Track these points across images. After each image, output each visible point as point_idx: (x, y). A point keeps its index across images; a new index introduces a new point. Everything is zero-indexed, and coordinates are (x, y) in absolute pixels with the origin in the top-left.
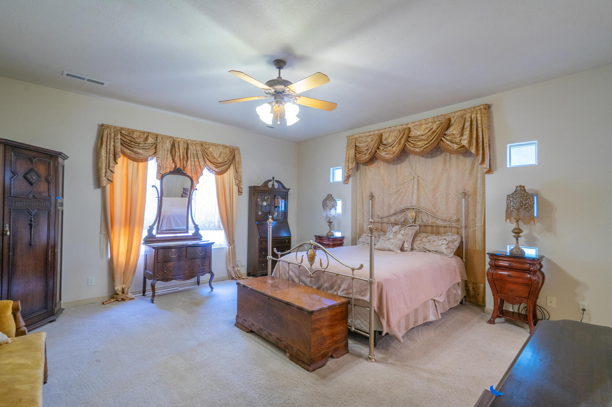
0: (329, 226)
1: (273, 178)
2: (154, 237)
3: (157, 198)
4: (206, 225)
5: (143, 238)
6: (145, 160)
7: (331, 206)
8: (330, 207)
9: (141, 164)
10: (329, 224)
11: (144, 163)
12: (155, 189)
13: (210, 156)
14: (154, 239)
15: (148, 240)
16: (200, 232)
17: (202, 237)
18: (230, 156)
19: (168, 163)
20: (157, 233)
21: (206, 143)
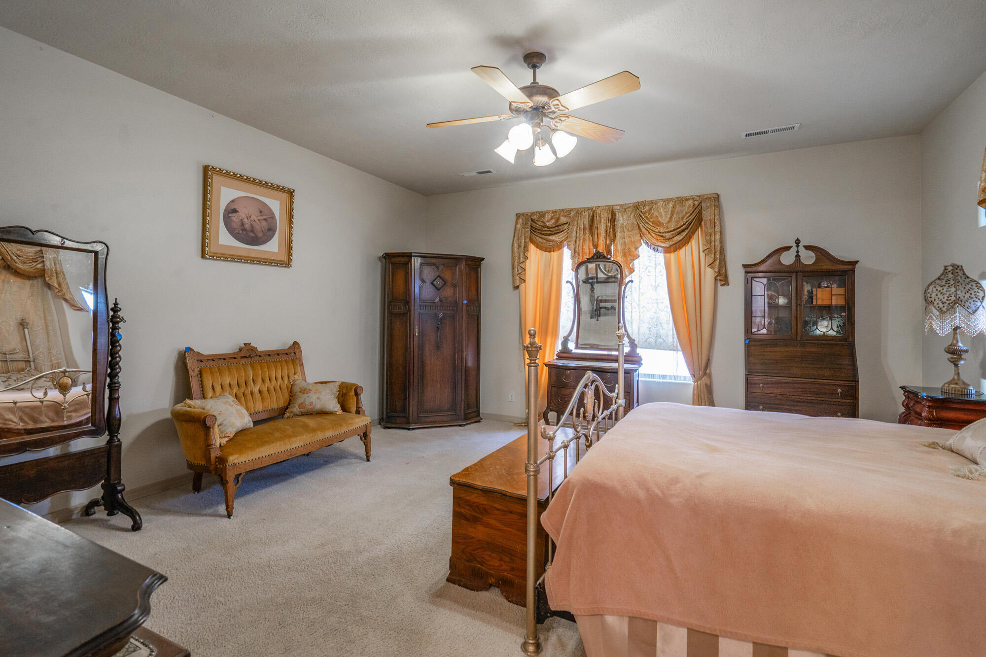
0: (952, 362)
1: (798, 242)
2: (569, 352)
3: (573, 298)
4: (651, 340)
5: (556, 353)
6: (558, 247)
7: (944, 300)
8: (941, 305)
9: (555, 255)
10: (950, 356)
11: (558, 252)
12: (570, 284)
13: (650, 223)
14: (569, 355)
15: (562, 355)
16: (639, 351)
17: (642, 360)
18: (691, 214)
19: (586, 247)
20: (577, 347)
21: (644, 204)
